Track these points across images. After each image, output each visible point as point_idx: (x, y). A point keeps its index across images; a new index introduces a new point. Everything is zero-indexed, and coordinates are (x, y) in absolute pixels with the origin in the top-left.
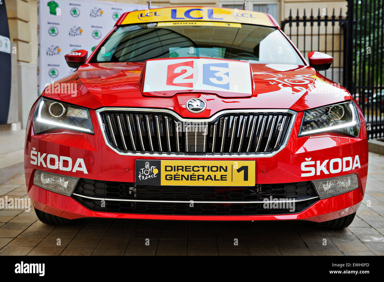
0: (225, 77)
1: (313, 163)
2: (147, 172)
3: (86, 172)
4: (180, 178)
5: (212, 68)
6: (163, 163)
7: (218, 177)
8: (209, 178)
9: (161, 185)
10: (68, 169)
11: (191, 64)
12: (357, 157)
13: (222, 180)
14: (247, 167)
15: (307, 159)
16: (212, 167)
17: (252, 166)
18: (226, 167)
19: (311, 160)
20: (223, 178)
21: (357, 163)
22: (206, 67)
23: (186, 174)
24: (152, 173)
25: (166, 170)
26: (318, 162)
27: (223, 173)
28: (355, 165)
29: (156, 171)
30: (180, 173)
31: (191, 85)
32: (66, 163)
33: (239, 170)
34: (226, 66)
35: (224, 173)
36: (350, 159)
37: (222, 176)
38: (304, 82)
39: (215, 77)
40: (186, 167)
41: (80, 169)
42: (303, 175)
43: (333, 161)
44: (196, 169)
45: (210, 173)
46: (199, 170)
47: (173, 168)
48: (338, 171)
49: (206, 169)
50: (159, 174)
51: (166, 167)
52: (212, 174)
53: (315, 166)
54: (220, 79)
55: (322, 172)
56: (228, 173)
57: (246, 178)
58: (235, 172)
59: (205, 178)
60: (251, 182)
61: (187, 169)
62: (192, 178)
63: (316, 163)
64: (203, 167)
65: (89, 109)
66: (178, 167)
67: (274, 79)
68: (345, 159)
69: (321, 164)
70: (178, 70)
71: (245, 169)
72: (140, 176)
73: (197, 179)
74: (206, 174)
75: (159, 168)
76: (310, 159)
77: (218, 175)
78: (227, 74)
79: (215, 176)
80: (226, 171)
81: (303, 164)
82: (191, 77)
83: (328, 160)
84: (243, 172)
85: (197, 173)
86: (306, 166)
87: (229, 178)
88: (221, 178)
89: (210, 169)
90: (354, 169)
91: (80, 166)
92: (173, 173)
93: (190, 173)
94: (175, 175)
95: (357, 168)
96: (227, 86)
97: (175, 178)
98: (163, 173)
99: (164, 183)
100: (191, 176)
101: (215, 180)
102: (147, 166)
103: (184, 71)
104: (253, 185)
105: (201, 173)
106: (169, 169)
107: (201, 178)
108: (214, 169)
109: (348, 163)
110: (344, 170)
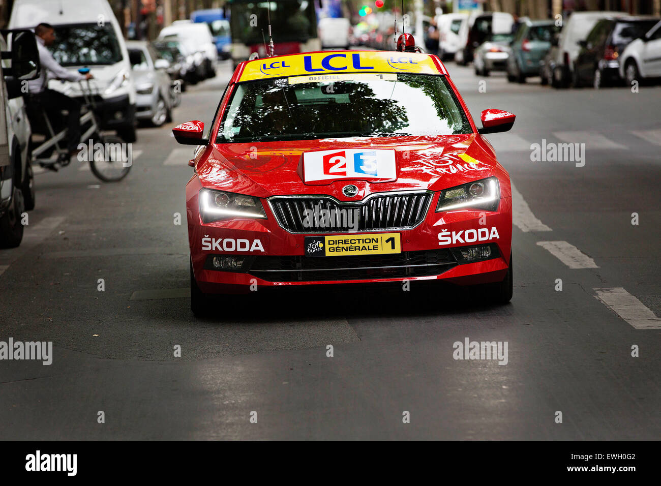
0: (373, 165)
2: (314, 246)
3: (263, 250)
4: (341, 250)
5: (361, 157)
6: (327, 238)
7: (371, 247)
8: (364, 248)
9: (326, 256)
10: (246, 249)
11: (343, 154)
12: (494, 229)
13: (374, 249)
14: (394, 238)
15: (443, 230)
16: (365, 240)
17: (397, 237)
18: (377, 239)
19: (447, 231)
20: (375, 248)
21: (494, 233)
22: (356, 157)
23: (345, 246)
24: (318, 247)
25: (329, 244)
27: (374, 244)
28: (492, 236)
29: (321, 245)
30: (341, 245)
31: (344, 173)
32: (243, 245)
33: (387, 241)
35: (376, 244)
36: (486, 230)
37: (374, 246)
38: (448, 162)
39: (364, 165)
40: (345, 240)
41: (257, 248)
42: (440, 244)
43: (468, 232)
44: (353, 242)
45: (365, 244)
46: (355, 243)
47: (335, 242)
48: (474, 240)
49: (361, 241)
50: (324, 248)
51: (329, 241)
52: (366, 245)
54: (369, 167)
55: (457, 241)
56: (379, 244)
57: (393, 247)
58: (384, 242)
59: (361, 249)
60: (398, 250)
61: (345, 242)
62: (350, 249)
63: (451, 233)
64: (359, 240)
65: (259, 198)
66: (338, 241)
67: (421, 161)
68: (481, 230)
69: (456, 234)
70: (332, 160)
71: (392, 239)
72: (308, 250)
73: (354, 249)
74: (361, 245)
75: (324, 242)
76: (446, 230)
77: (371, 245)
78: (375, 162)
79: (368, 246)
80: (377, 242)
81: (440, 235)
82: (344, 166)
83: (463, 231)
84: (390, 242)
85: (353, 245)
86: (443, 236)
87: (379, 247)
88: (374, 248)
89: (364, 241)
90: (491, 238)
91: (257, 245)
92: (335, 246)
93: (349, 245)
94: (336, 248)
95: (494, 239)
96: (375, 173)
97: (337, 249)
98: (327, 247)
99: (328, 254)
100: (349, 247)
101: (369, 250)
102: (314, 241)
103: (338, 161)
104: (399, 252)
105: (357, 244)
106: (331, 242)
107: (357, 248)
108: (368, 241)
109: (483, 234)
110: (479, 240)
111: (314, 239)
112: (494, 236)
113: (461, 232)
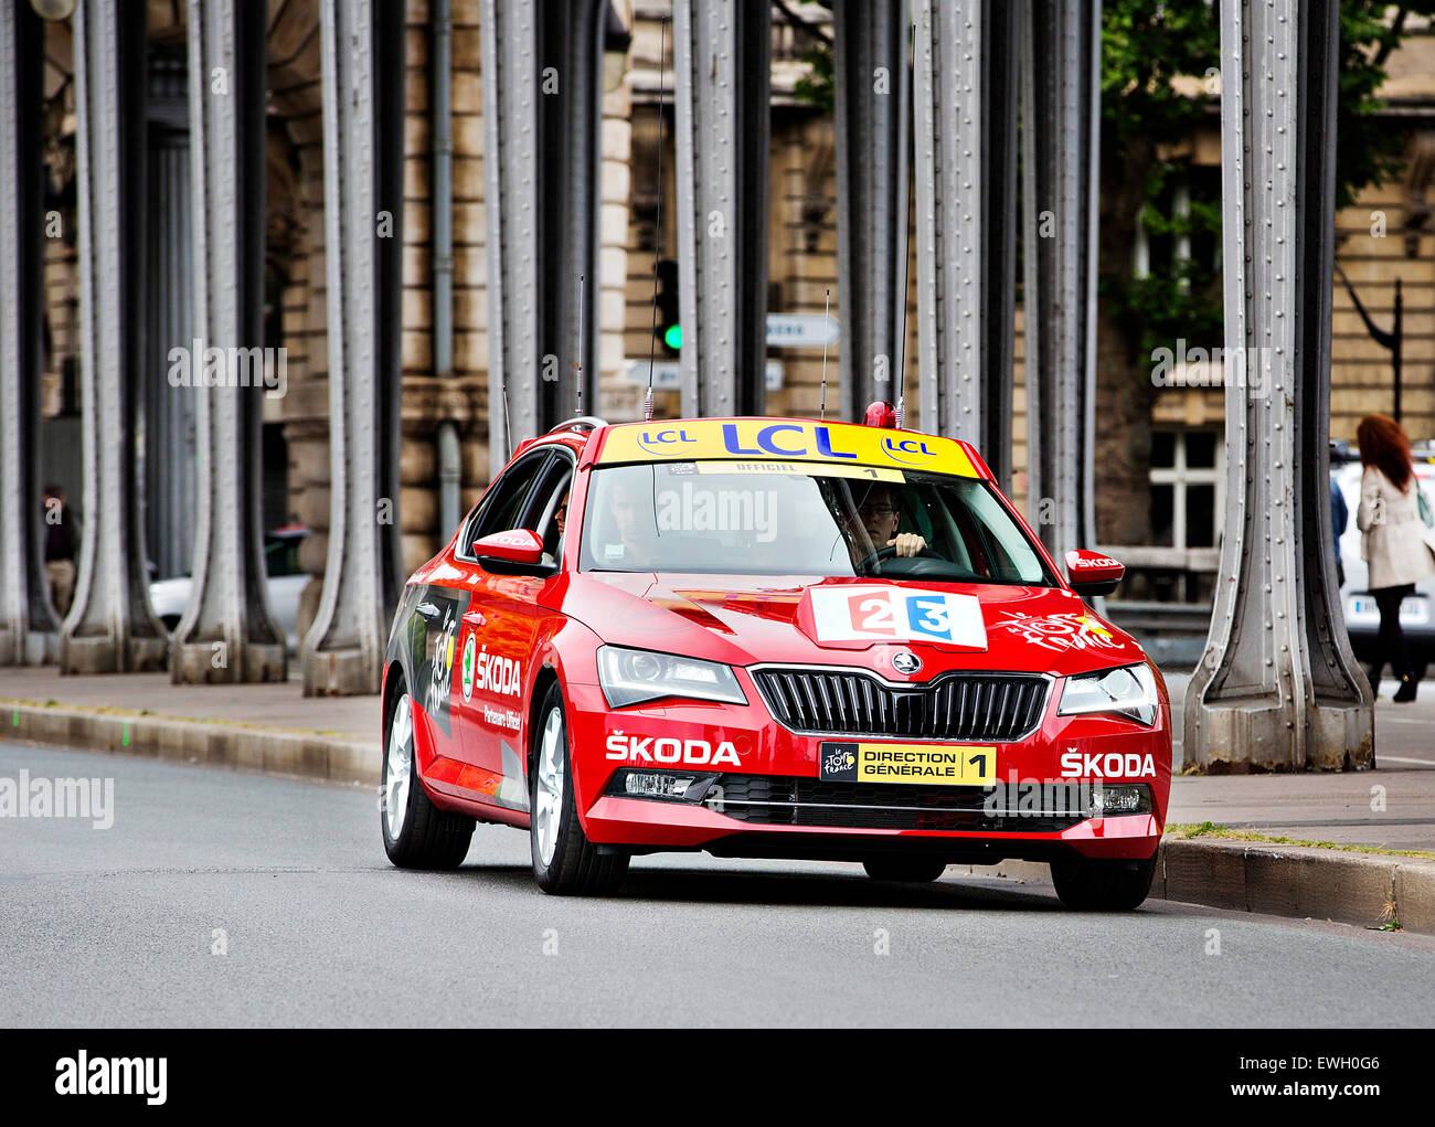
0: (942, 619)
1: (1079, 756)
2: (837, 761)
3: (737, 762)
4: (887, 771)
5: (921, 605)
6: (863, 748)
7: (942, 771)
8: (929, 771)
9: (859, 780)
10: (704, 760)
12: (1149, 757)
13: (947, 775)
14: (984, 756)
15: (1070, 749)
16: (933, 755)
17: (990, 754)
18: (954, 756)
19: (1077, 752)
20: (949, 772)
21: (1149, 766)
22: (911, 602)
23: (895, 765)
24: (843, 764)
25: (866, 759)
26: (1087, 756)
27: (949, 764)
28: (1146, 770)
29: (851, 760)
30: (887, 762)
31: (891, 631)
32: (697, 752)
33: (972, 761)
34: (941, 600)
35: (951, 765)
36: (1136, 757)
37: (947, 769)
38: (1064, 629)
39: (927, 619)
40: (895, 754)
41: (726, 759)
42: (1064, 773)
43: (1109, 757)
44: (909, 757)
45: (931, 764)
46: (914, 760)
47: (876, 756)
48: (1117, 774)
49: (925, 758)
50: (855, 765)
51: (866, 753)
52: (934, 766)
53: (1082, 761)
54: (935, 622)
56: (957, 765)
57: (982, 774)
58: (967, 762)
59: (923, 772)
60: (990, 780)
61: (896, 757)
62: (903, 771)
63: (1083, 757)
64: (921, 755)
65: (730, 665)
66: (883, 753)
67: (1014, 623)
68: (1129, 757)
69: (1091, 759)
70: (866, 606)
71: (981, 759)
72: (827, 768)
73: (911, 772)
74: (925, 765)
75: (856, 756)
76: (1075, 750)
77: (942, 767)
78: (945, 614)
79: (938, 769)
80: (954, 761)
81: (1065, 757)
82: (890, 618)
83: (1102, 754)
84: (978, 763)
85: (909, 764)
87: (957, 772)
89: (931, 758)
90: (1143, 775)
91: (726, 753)
92: (876, 763)
93: (901, 764)
94: (878, 767)
95: (1149, 775)
96: (947, 634)
97: (879, 770)
98: (862, 763)
99: (863, 777)
100: (903, 767)
101: (937, 774)
102: (838, 752)
103: (876, 609)
105: (917, 763)
106: (870, 756)
107: (917, 771)
108: (937, 758)
109: (1133, 765)
110: (1126, 775)
111: (841, 747)
112: (1149, 771)
113: (1099, 756)
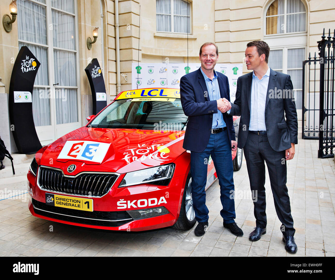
0: (93, 152)
2: (49, 199)
3: (32, 195)
4: (62, 204)
5: (90, 147)
6: (55, 196)
7: (77, 206)
8: (73, 205)
11: (82, 144)
12: (162, 198)
13: (78, 207)
16: (74, 200)
17: (91, 202)
18: (80, 201)
19: (124, 200)
20: (79, 206)
22: (88, 146)
23: (64, 202)
24: (51, 200)
25: (56, 200)
26: (129, 202)
27: (78, 203)
28: (160, 202)
29: (53, 199)
30: (62, 201)
31: (76, 156)
32: (29, 190)
33: (85, 203)
34: (97, 145)
36: (155, 199)
37: (78, 205)
39: (89, 152)
40: (64, 199)
42: (118, 208)
43: (140, 201)
45: (73, 203)
46: (69, 201)
48: (145, 206)
49: (72, 201)
50: (54, 201)
52: (74, 204)
53: (127, 203)
54: (91, 153)
55: (131, 206)
57: (88, 208)
59: (71, 205)
60: (91, 209)
62: (66, 204)
64: (71, 200)
66: (61, 198)
68: (151, 199)
69: (131, 202)
70: (76, 147)
71: (88, 203)
72: (47, 201)
73: (68, 205)
74: (72, 203)
75: (54, 198)
76: (123, 200)
77: (77, 204)
78: (96, 150)
79: (75, 205)
80: (80, 203)
82: (79, 151)
83: (136, 200)
85: (68, 202)
86: (120, 203)
87: (81, 206)
88: (78, 206)
89: (73, 201)
90: (159, 204)
91: (31, 192)
92: (59, 201)
93: (66, 202)
94: (60, 202)
96: (92, 158)
97: (60, 203)
99: (56, 205)
100: (66, 203)
101: (76, 206)
102: (49, 196)
103: (78, 148)
104: (92, 211)
106: (57, 199)
107: (70, 205)
108: (75, 201)
109: (153, 202)
110: (149, 206)
111: (50, 195)
112: (163, 202)
